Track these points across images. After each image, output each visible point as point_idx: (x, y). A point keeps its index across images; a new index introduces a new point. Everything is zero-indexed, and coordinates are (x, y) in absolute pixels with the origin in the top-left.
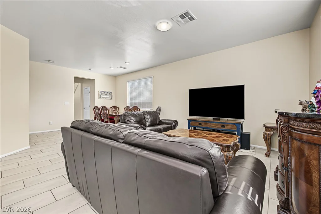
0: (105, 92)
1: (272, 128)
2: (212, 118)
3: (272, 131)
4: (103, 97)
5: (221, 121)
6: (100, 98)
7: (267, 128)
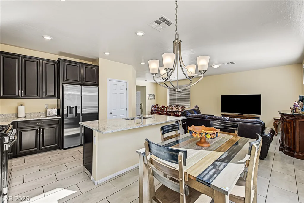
0: (151, 95)
1: (278, 120)
2: (238, 114)
3: (278, 121)
4: (151, 98)
5: (244, 116)
6: (148, 99)
7: (276, 120)
